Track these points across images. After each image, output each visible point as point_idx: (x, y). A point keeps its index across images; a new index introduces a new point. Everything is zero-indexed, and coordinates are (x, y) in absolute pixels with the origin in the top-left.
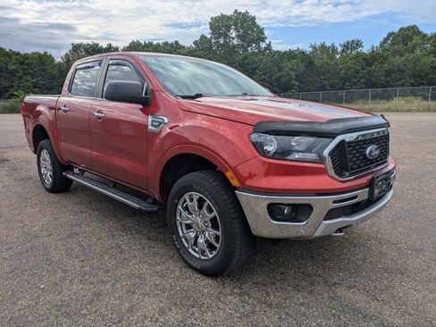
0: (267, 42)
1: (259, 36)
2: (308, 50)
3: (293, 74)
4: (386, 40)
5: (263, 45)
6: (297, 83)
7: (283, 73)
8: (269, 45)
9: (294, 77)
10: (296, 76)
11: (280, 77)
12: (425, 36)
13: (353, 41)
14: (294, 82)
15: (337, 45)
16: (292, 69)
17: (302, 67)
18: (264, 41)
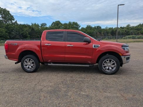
0: (15, 20)
1: (12, 18)
2: (31, 25)
3: (27, 32)
4: (52, 24)
5: (14, 22)
6: (29, 36)
7: (24, 32)
8: (16, 22)
9: (28, 33)
10: (29, 33)
11: (23, 33)
12: (62, 24)
13: (44, 23)
14: (28, 35)
15: (39, 24)
16: (27, 31)
17: (30, 30)
18: (13, 20)
